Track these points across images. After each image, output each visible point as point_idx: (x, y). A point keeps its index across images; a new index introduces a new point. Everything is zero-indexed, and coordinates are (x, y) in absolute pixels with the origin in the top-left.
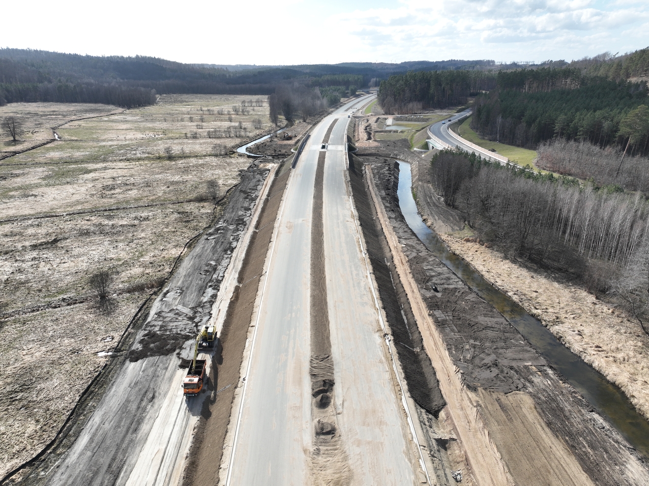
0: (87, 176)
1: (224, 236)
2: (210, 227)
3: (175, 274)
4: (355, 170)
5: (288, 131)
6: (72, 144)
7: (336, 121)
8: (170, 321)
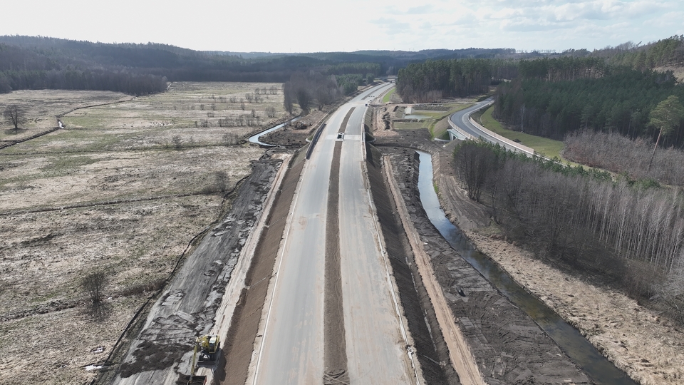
0: (88, 167)
1: (232, 231)
2: (217, 222)
3: (177, 275)
4: (372, 160)
5: (303, 119)
6: (77, 133)
7: (353, 109)
8: (169, 329)
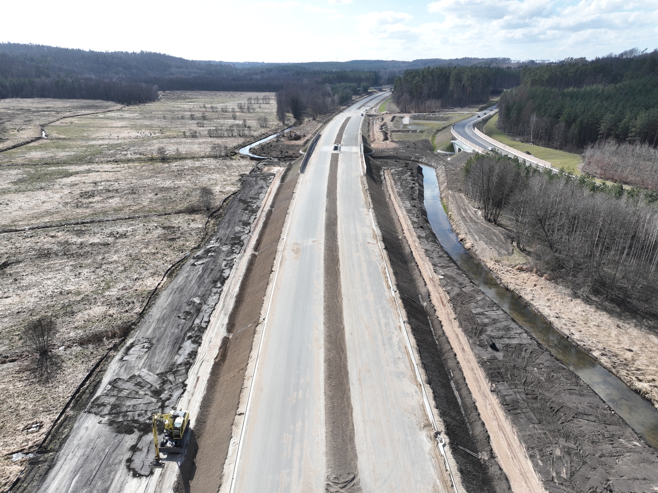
0: (65, 180)
1: (215, 259)
2: (198, 247)
3: (146, 317)
4: (373, 175)
5: (297, 130)
6: (58, 143)
7: (348, 119)
